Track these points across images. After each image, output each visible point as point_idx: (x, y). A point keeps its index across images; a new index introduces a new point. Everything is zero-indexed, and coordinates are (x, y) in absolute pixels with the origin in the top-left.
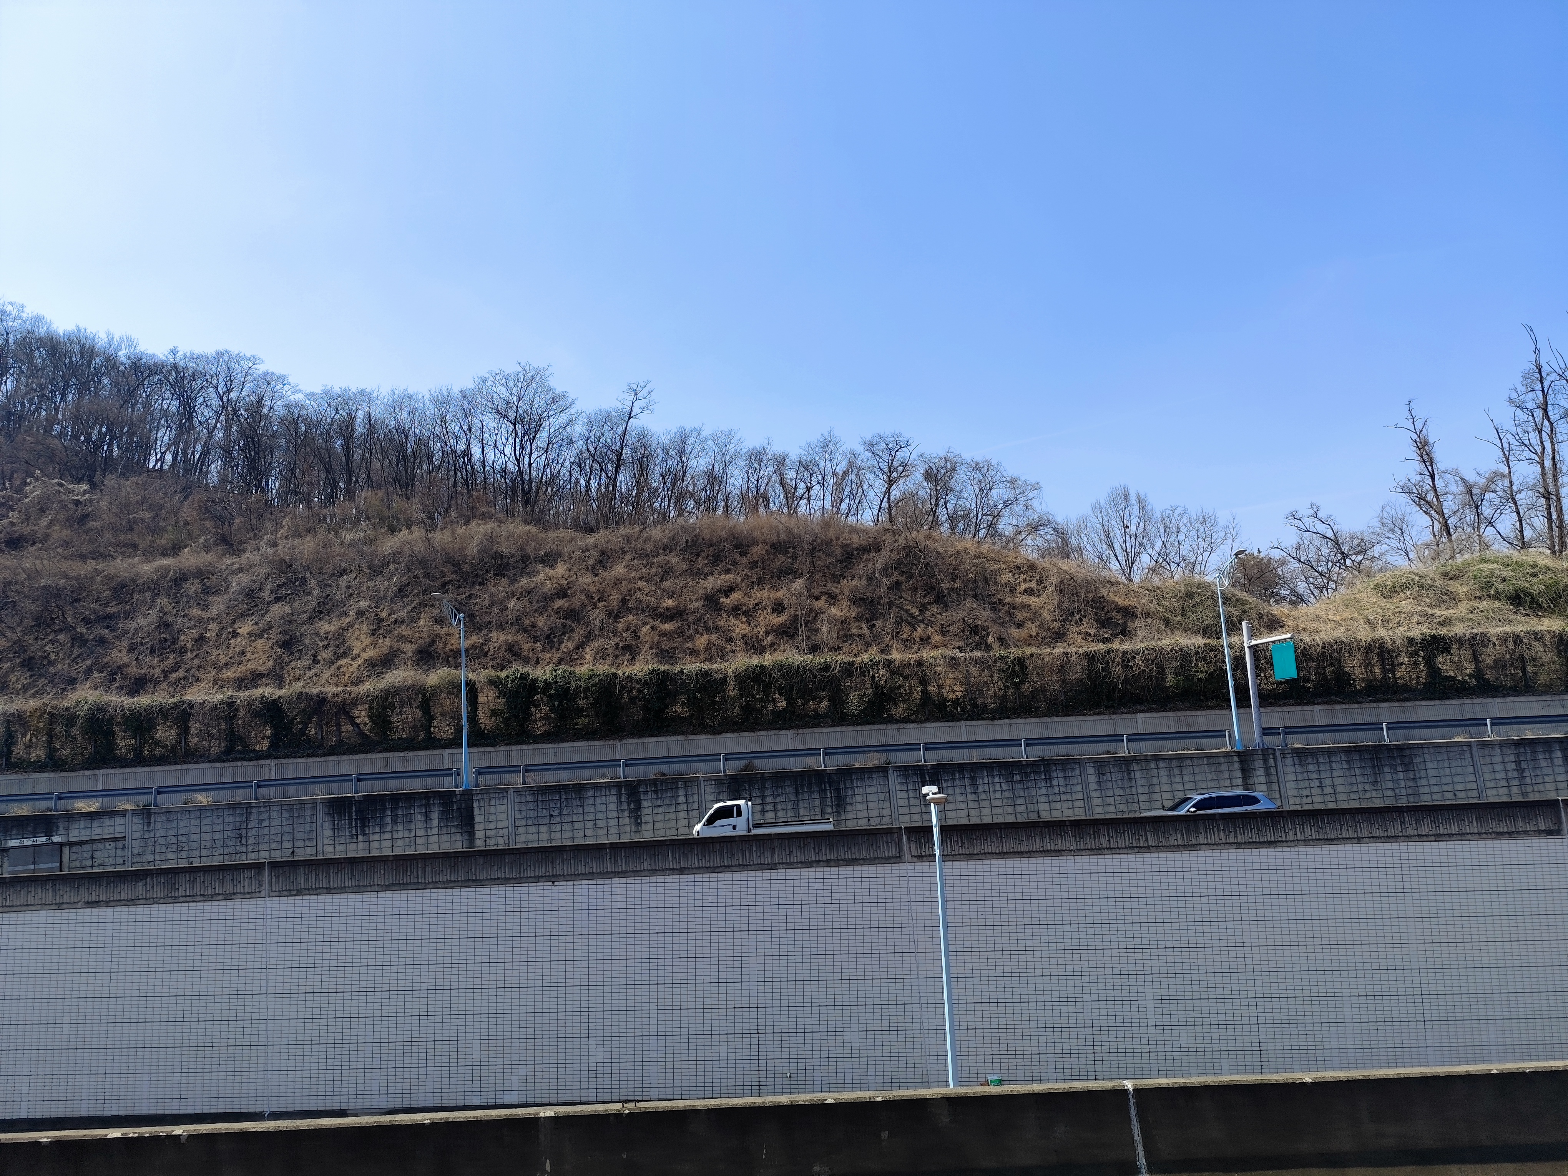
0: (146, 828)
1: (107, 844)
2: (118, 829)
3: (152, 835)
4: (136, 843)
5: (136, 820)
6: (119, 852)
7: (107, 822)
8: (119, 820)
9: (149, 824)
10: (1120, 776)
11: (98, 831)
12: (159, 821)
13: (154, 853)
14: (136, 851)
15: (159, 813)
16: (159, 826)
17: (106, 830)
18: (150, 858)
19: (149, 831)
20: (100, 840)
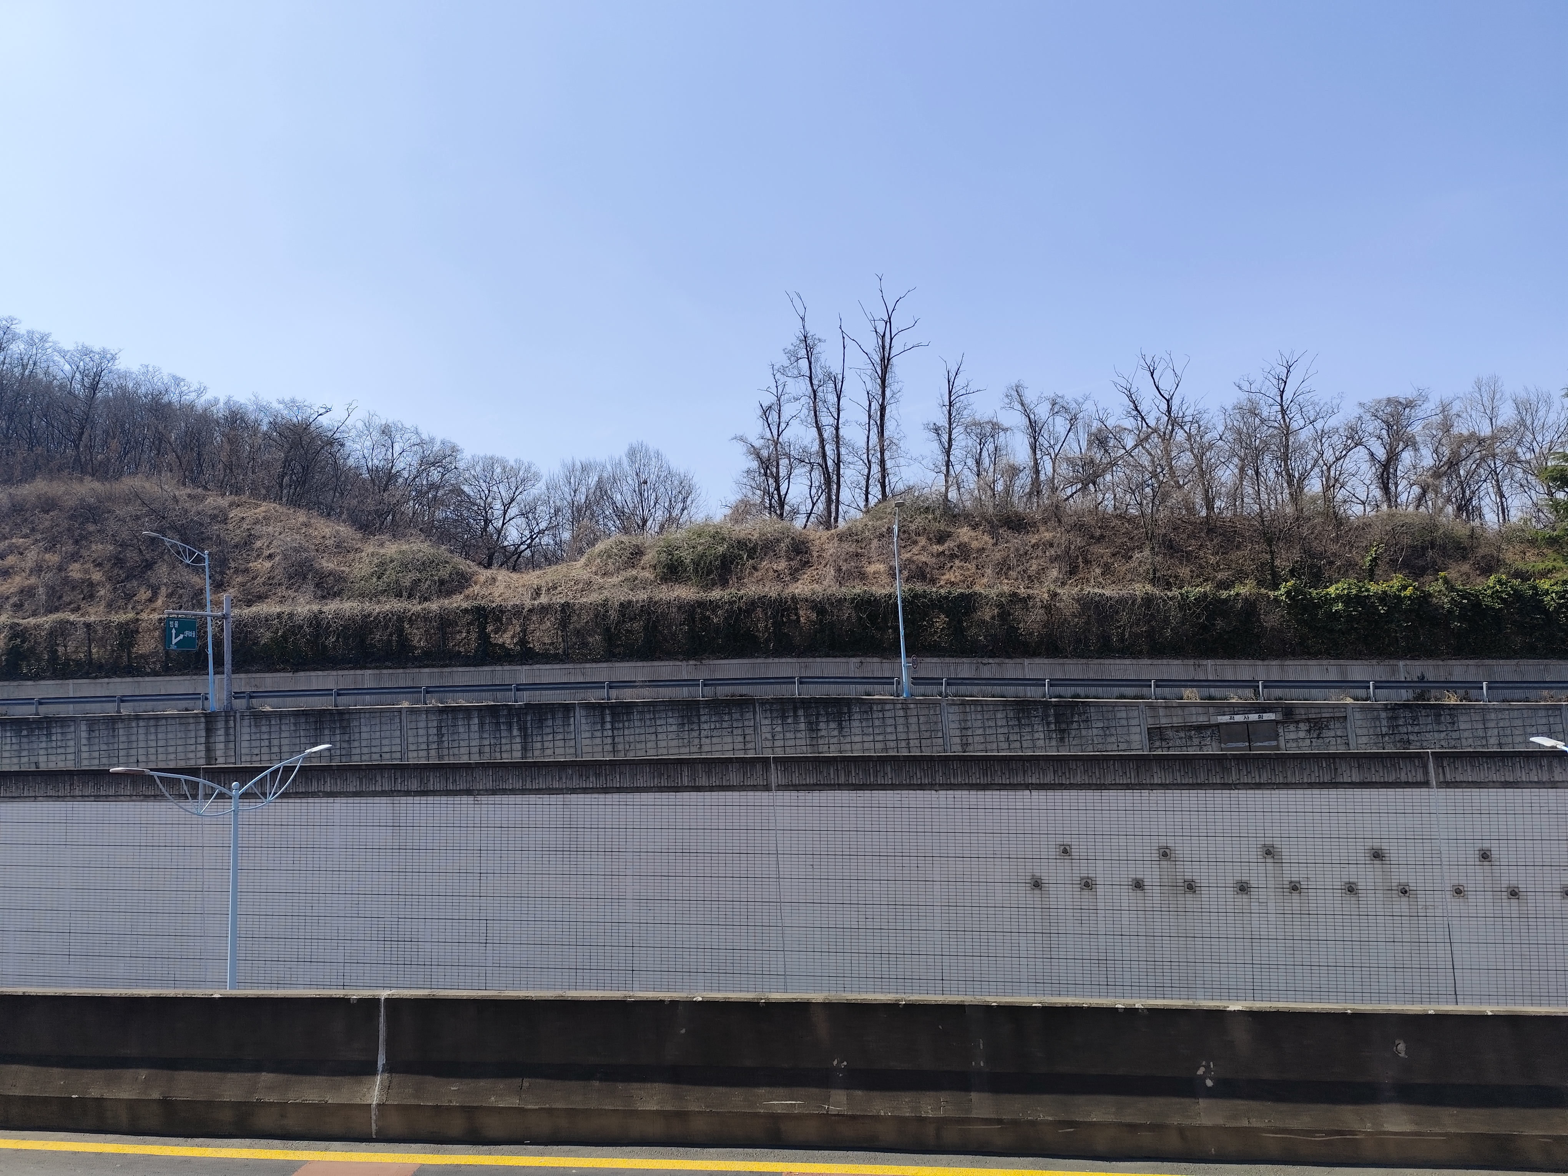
10: (106, 732)
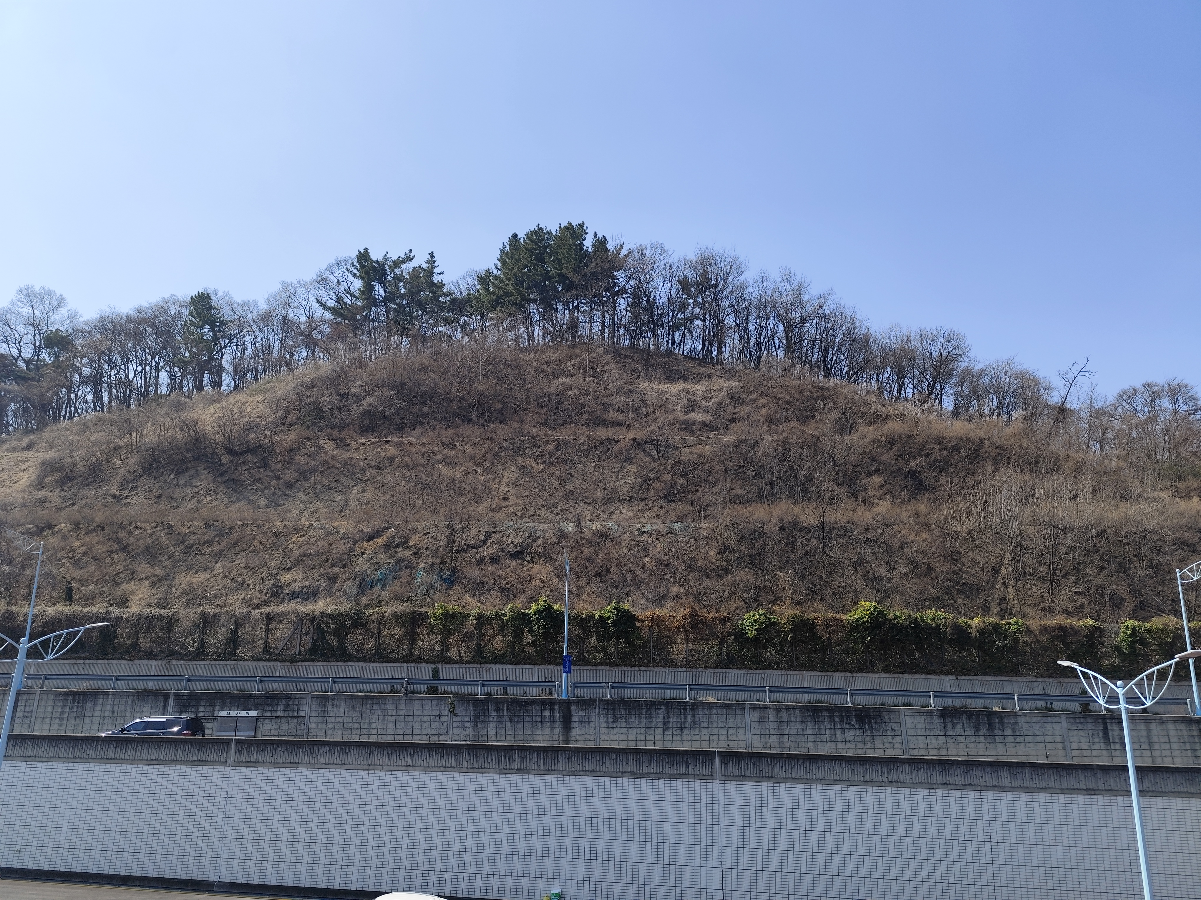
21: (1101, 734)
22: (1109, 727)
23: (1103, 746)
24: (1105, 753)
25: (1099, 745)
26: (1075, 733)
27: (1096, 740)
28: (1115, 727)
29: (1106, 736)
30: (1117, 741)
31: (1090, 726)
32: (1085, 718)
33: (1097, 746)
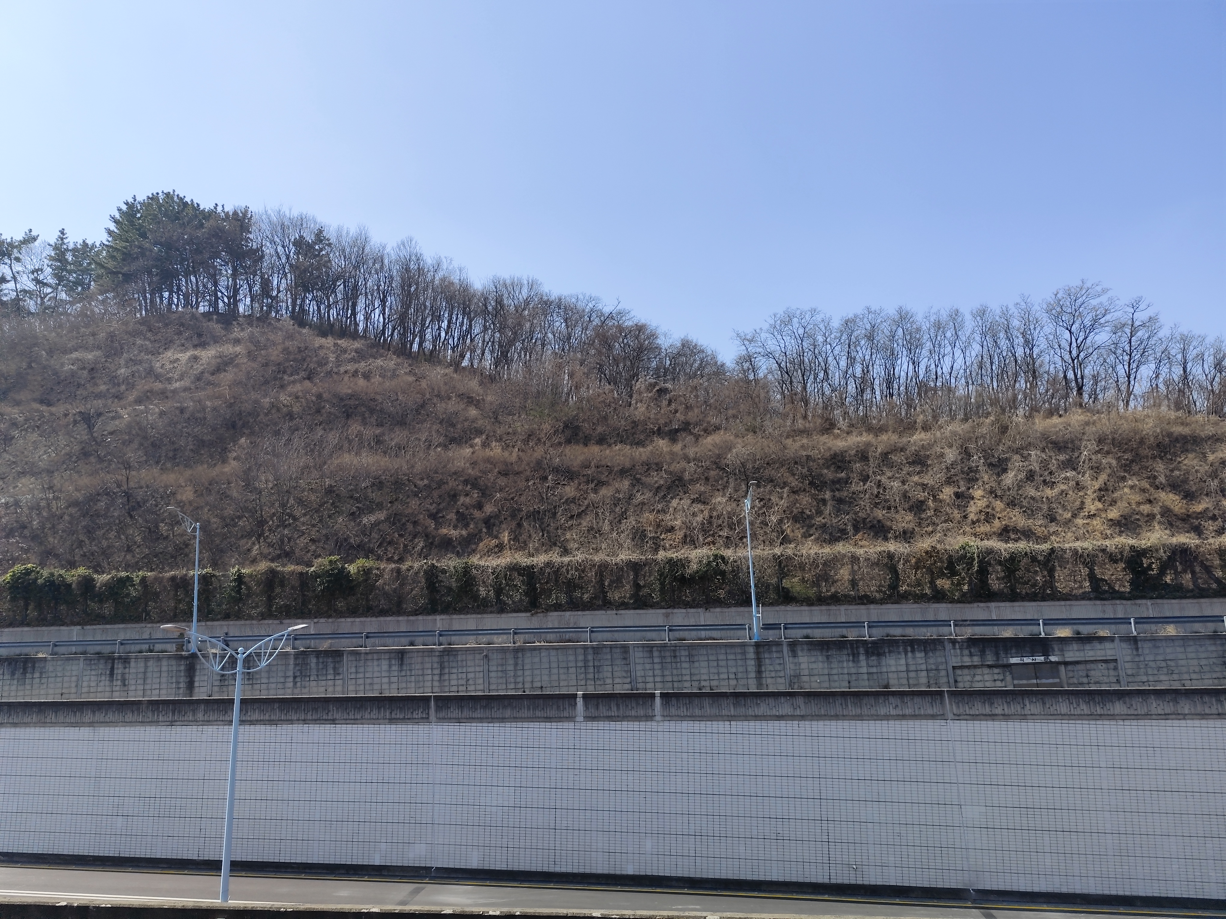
0: (1135, 653)
1: (1099, 665)
2: (1109, 652)
3: (1142, 659)
4: (1128, 665)
5: (1124, 645)
6: (1112, 673)
7: (1097, 645)
8: (1108, 645)
9: (1137, 649)
11: (1091, 653)
12: (1146, 648)
13: (1147, 674)
14: (1130, 672)
15: (1145, 640)
16: (1147, 651)
17: (1099, 653)
18: (1144, 678)
19: (1138, 655)
20: (1092, 662)
21: (108, 672)
22: (116, 666)
23: (107, 683)
24: (108, 689)
25: (105, 681)
26: (88, 672)
27: (103, 678)
28: (120, 666)
29: (112, 674)
30: (119, 677)
31: (101, 666)
32: (99, 660)
33: (102, 684)
